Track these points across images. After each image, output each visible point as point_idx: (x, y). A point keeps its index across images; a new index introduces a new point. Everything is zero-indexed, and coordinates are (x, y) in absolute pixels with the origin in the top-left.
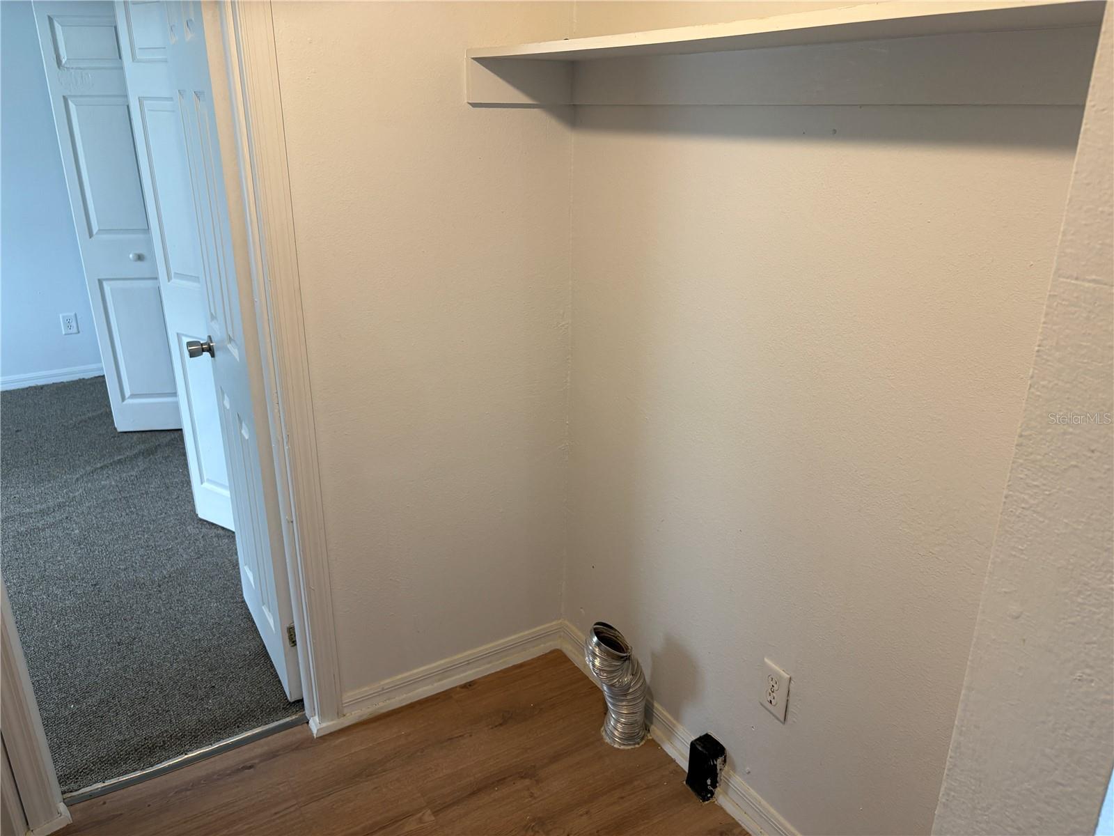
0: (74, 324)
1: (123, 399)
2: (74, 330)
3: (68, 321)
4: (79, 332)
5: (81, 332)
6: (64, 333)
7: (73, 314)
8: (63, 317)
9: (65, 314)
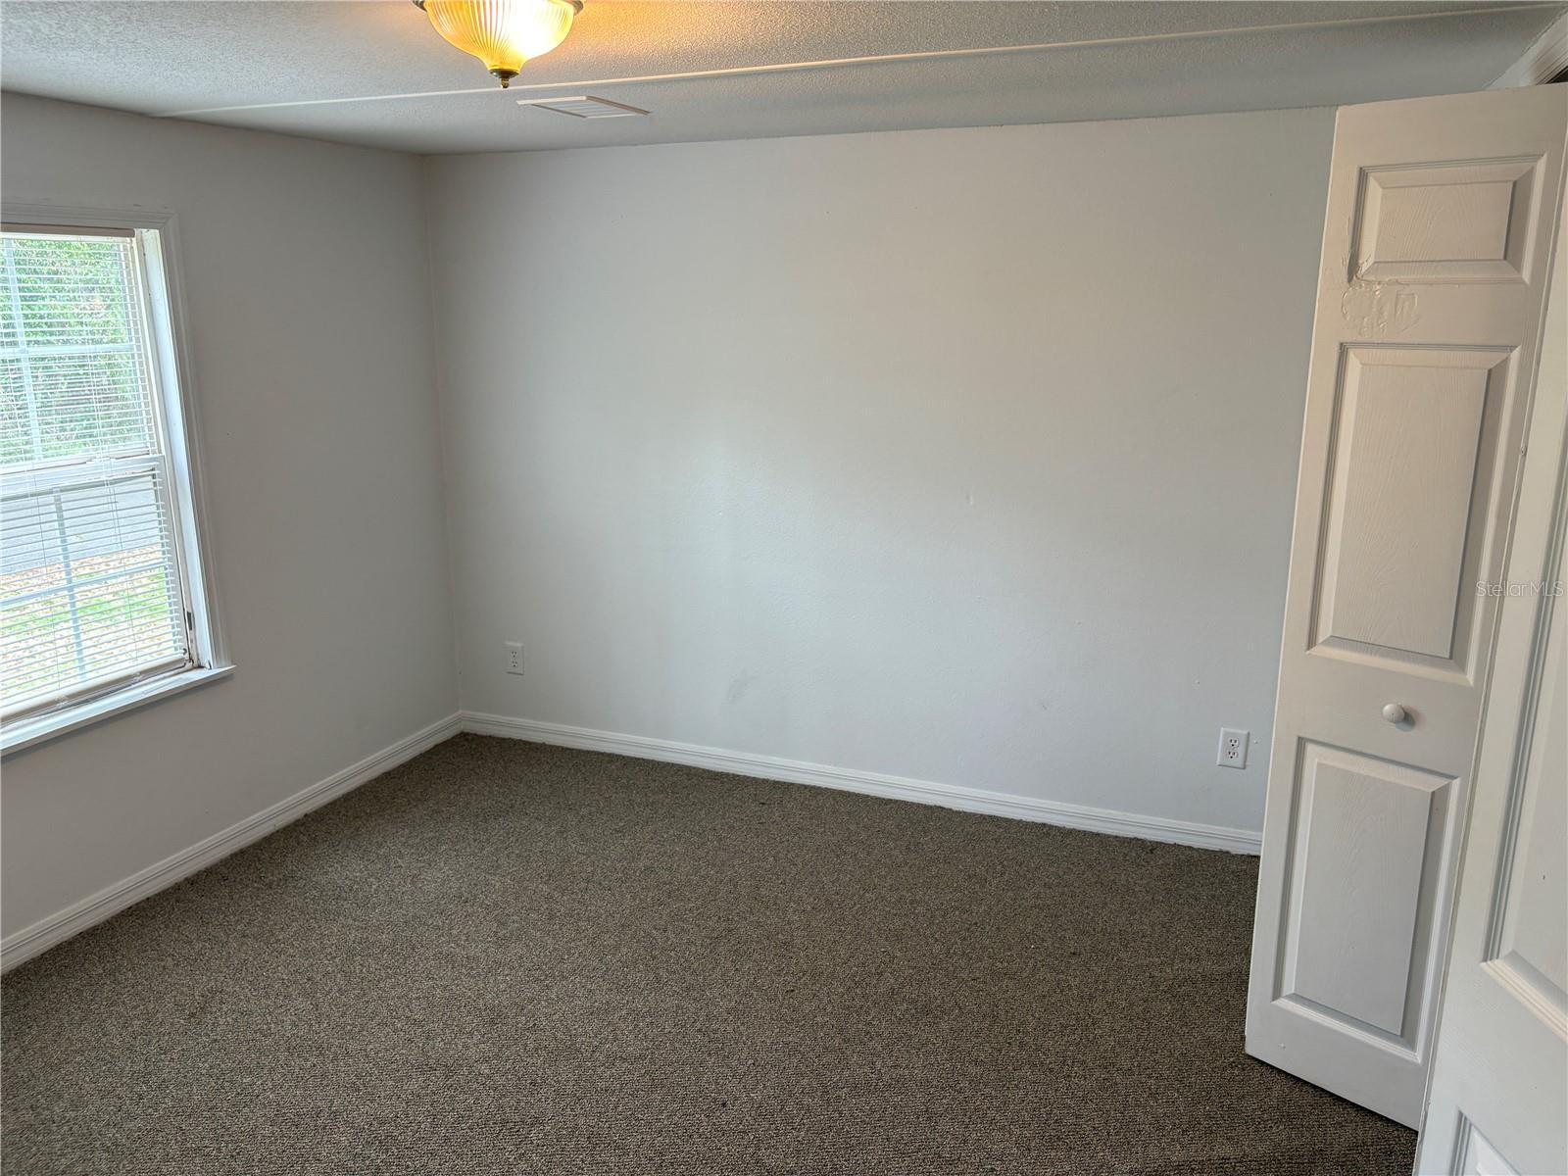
0: (1240, 750)
1: (1277, 993)
2: (1238, 761)
3: (1232, 743)
4: (1244, 768)
5: (1247, 768)
6: (1218, 762)
7: (1245, 732)
8: (1226, 734)
9: (1227, 730)
